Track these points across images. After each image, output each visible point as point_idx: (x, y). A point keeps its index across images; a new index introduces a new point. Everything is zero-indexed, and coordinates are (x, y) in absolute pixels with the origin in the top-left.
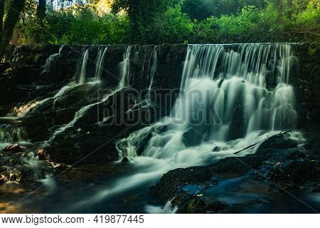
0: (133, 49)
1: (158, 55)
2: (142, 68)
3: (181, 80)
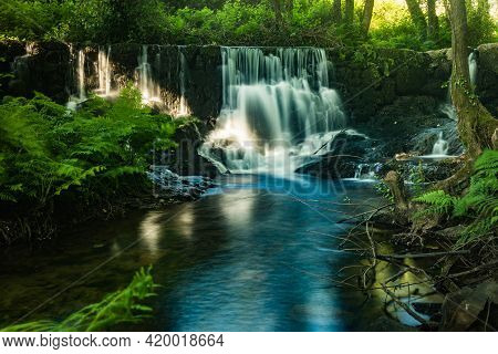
0: (149, 50)
1: (186, 58)
2: (167, 75)
3: (221, 87)
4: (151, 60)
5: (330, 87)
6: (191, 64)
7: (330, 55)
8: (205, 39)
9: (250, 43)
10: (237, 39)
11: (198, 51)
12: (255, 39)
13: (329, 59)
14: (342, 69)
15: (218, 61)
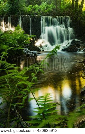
1: (31, 19)
2: (26, 24)
3: (41, 27)
4: (22, 20)
5: (71, 27)
6: (33, 21)
7: (71, 18)
8: (36, 14)
9: (49, 15)
10: (45, 14)
11: (34, 17)
12: (50, 14)
13: (71, 19)
14: (74, 22)
15: (40, 20)
